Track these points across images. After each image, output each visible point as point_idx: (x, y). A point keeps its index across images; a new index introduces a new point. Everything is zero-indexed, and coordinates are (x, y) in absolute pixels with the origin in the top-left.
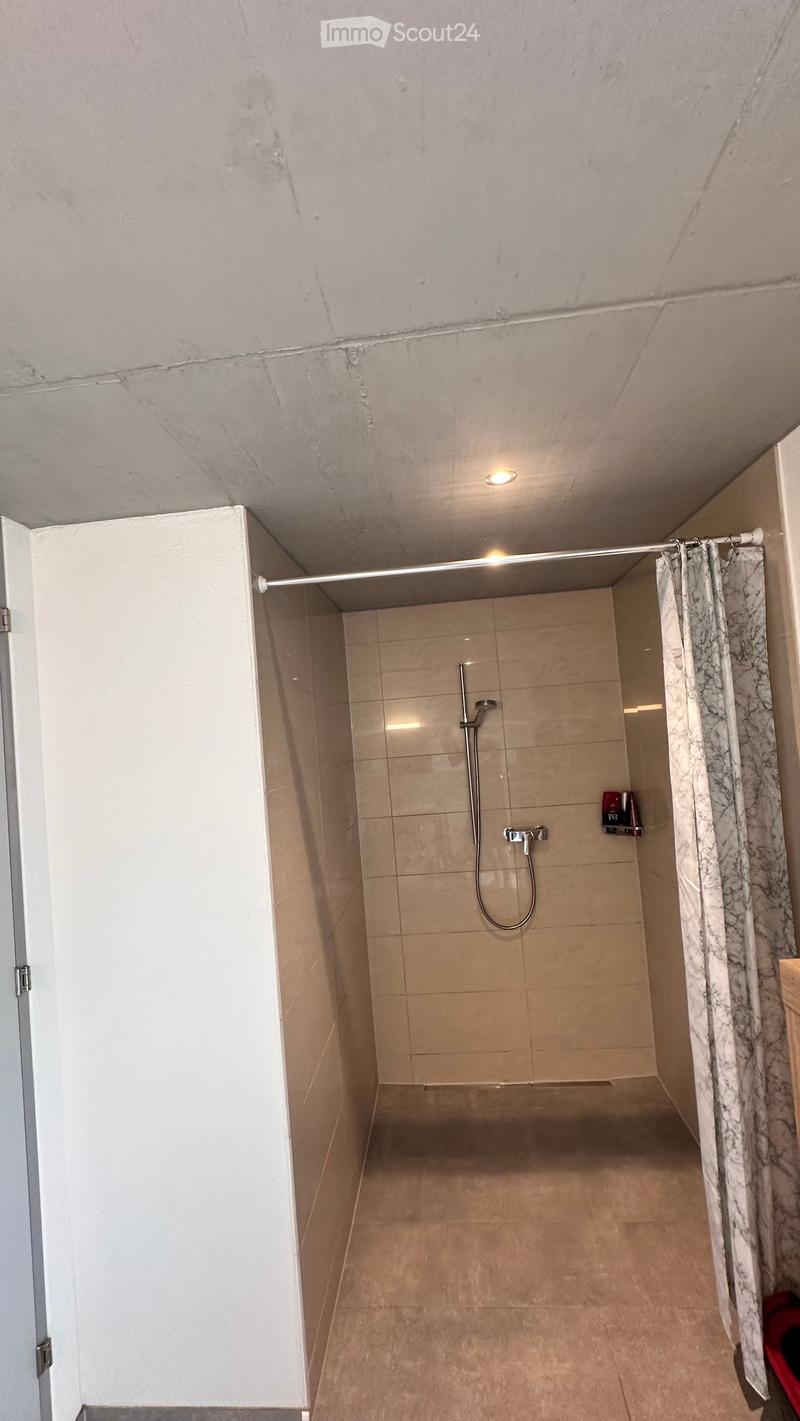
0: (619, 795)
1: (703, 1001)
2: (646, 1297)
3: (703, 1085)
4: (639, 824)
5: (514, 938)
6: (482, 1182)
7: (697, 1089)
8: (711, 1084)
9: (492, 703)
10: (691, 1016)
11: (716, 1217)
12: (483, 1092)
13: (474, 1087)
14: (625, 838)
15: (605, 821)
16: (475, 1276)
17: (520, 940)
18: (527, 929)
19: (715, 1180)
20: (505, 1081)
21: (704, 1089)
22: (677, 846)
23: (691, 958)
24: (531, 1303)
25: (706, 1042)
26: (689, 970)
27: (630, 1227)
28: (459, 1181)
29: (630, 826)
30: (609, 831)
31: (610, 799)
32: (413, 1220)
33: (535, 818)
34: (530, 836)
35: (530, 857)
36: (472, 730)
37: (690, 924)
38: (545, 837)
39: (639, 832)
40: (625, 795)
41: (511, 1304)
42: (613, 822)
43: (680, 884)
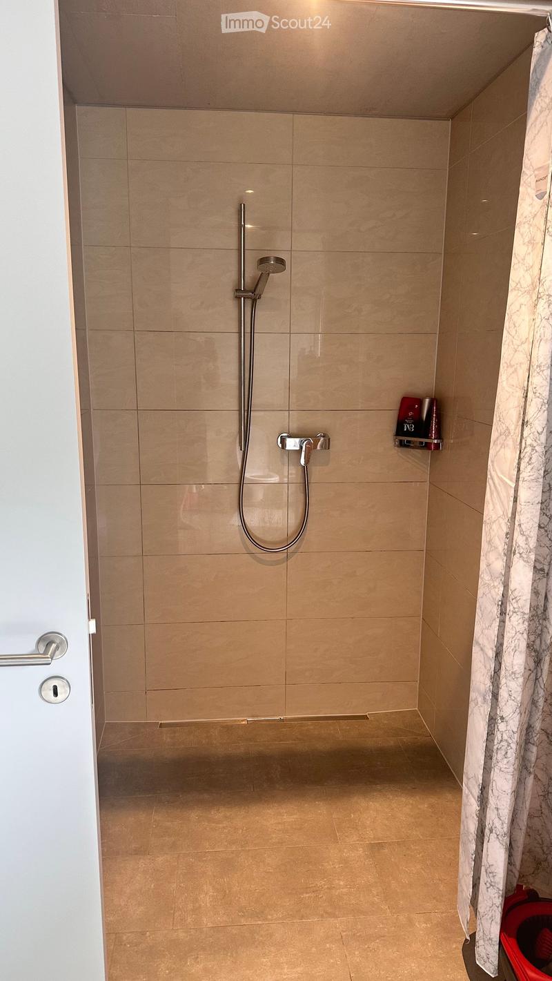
0: (420, 402)
1: (495, 611)
2: (384, 907)
3: (480, 699)
4: (439, 436)
5: (277, 563)
6: (219, 814)
7: (472, 705)
8: (489, 697)
9: (280, 261)
10: (477, 629)
11: (472, 826)
12: (228, 728)
13: (218, 723)
14: (418, 452)
15: (399, 431)
16: (206, 899)
17: (285, 564)
18: (294, 553)
19: (476, 791)
20: (253, 716)
21: (480, 703)
22: (494, 435)
23: (488, 565)
24: (266, 919)
25: (491, 654)
26: (484, 577)
27: (376, 847)
28: (194, 815)
29: (428, 437)
30: (402, 444)
31: (409, 405)
32: (141, 852)
33: (318, 422)
34: (309, 443)
35: (305, 471)
36: (249, 302)
37: (494, 527)
38: (327, 445)
39: (437, 446)
40: (427, 401)
41: (243, 921)
42: (408, 434)
43: (490, 482)
